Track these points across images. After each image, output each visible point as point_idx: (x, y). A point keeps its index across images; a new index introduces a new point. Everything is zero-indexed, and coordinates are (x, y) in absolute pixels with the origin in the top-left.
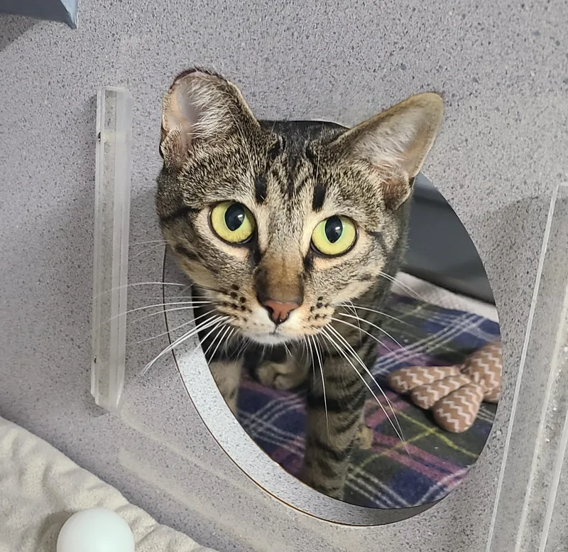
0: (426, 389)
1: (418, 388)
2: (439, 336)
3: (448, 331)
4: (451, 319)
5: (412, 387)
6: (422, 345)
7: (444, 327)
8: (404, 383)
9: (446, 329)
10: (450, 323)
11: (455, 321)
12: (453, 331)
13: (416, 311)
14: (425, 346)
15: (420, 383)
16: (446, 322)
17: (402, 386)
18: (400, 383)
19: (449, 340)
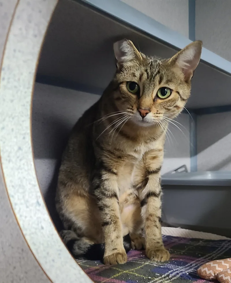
0: (227, 271)
1: (221, 273)
2: (217, 252)
3: (221, 249)
4: (221, 243)
5: (217, 273)
6: (210, 256)
7: (218, 248)
8: (211, 271)
9: (219, 249)
10: (221, 245)
11: (223, 244)
12: (224, 248)
13: (200, 243)
14: (211, 257)
15: (221, 270)
16: (218, 245)
17: (210, 274)
18: (208, 272)
19: (223, 252)
